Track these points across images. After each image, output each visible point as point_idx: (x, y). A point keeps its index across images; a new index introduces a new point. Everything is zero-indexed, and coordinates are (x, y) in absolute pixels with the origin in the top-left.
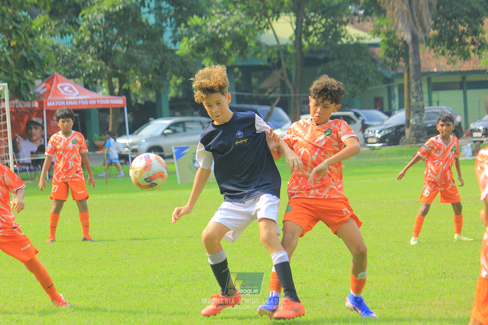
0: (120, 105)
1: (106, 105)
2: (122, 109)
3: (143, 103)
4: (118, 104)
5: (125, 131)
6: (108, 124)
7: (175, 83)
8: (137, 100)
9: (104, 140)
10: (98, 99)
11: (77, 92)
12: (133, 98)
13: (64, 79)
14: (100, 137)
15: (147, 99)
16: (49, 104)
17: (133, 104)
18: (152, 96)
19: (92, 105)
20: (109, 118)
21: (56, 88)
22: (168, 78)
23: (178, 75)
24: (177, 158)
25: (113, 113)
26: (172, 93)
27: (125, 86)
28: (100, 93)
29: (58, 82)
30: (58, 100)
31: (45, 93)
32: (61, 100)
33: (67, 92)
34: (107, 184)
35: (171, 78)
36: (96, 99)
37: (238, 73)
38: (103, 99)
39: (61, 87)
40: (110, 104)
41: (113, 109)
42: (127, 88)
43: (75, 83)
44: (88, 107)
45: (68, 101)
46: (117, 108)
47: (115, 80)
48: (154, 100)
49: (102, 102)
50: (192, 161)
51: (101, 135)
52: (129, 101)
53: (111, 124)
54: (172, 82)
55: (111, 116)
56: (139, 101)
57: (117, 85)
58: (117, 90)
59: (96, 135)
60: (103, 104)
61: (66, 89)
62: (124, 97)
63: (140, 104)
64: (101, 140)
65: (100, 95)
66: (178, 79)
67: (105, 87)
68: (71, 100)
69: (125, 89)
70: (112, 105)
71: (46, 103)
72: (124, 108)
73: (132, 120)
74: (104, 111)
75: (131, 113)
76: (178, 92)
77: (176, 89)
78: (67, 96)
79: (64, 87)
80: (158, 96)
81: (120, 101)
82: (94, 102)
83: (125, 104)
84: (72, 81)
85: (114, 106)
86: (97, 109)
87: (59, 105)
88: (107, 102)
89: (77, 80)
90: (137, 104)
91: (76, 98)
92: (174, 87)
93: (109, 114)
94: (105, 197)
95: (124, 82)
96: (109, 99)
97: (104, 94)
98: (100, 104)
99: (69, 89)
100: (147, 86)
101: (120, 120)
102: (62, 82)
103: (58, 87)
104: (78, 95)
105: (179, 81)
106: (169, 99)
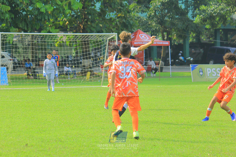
0: (167, 45)
1: (161, 44)
2: (168, 47)
3: (177, 44)
4: (166, 45)
5: (169, 57)
6: (161, 53)
7: (192, 36)
8: (174, 43)
9: (159, 60)
10: (157, 42)
11: (148, 39)
12: (172, 42)
13: (142, 32)
14: (157, 59)
15: (179, 43)
16: (135, 43)
17: (173, 45)
18: (181, 41)
19: (154, 44)
20: (162, 51)
21: (138, 36)
22: (189, 33)
23: (194, 32)
24: (192, 71)
25: (164, 48)
26: (191, 40)
27: (170, 36)
28: (158, 39)
29: (139, 34)
30: (139, 42)
31: (133, 38)
32: (140, 42)
33: (143, 38)
34: (160, 80)
35: (190, 34)
36: (156, 42)
37: (222, 32)
38: (159, 42)
39: (141, 36)
40: (162, 44)
41: (164, 46)
42: (171, 37)
43: (147, 34)
44: (153, 45)
45: (144, 42)
46: (166, 46)
47: (165, 34)
48: (182, 43)
49: (159, 43)
50: (199, 71)
51: (157, 58)
52: (171, 43)
53: (162, 53)
54: (191, 35)
55: (162, 50)
56: (176, 44)
57: (166, 36)
58: (166, 38)
59: (155, 58)
60: (159, 44)
61: (143, 37)
62: (169, 41)
63: (176, 45)
64: (157, 60)
65: (158, 40)
66: (194, 34)
67: (160, 37)
68: (145, 42)
69: (170, 38)
70: (163, 44)
71: (134, 43)
72: (168, 46)
73: (172, 52)
74: (159, 47)
75: (172, 49)
76: (193, 40)
77: (193, 38)
78: (143, 40)
79: (142, 36)
80: (184, 41)
81: (167, 43)
82: (155, 43)
83: (170, 45)
84: (145, 33)
85: (164, 45)
86: (157, 46)
87: (140, 44)
88: (161, 43)
89: (147, 33)
90: (174, 45)
91: (147, 41)
92: (192, 38)
93: (162, 48)
94: (159, 86)
95: (169, 35)
96: (162, 42)
97: (159, 40)
98: (158, 44)
99: (144, 37)
100: (179, 36)
101: (167, 52)
102: (141, 34)
103: (140, 35)
104: (148, 40)
105: (194, 35)
106: (189, 43)
